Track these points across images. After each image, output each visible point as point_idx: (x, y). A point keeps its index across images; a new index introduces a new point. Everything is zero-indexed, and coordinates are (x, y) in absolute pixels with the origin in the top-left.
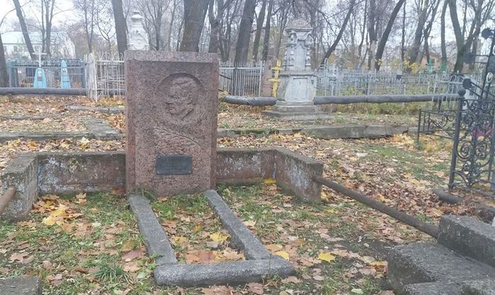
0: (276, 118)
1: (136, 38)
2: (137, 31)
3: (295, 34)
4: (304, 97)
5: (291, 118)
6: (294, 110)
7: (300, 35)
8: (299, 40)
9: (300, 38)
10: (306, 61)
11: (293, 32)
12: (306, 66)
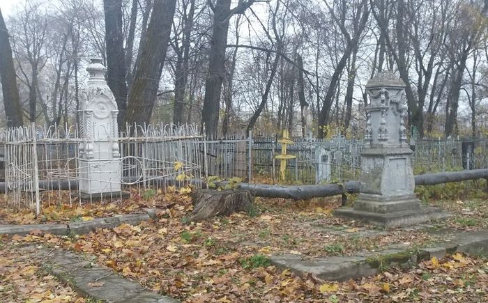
0: (376, 223)
1: (97, 100)
2: (99, 90)
3: (386, 94)
4: (403, 187)
5: (399, 222)
6: (395, 208)
7: (392, 94)
8: (391, 102)
9: (393, 99)
10: (400, 133)
11: (384, 90)
12: (401, 140)
